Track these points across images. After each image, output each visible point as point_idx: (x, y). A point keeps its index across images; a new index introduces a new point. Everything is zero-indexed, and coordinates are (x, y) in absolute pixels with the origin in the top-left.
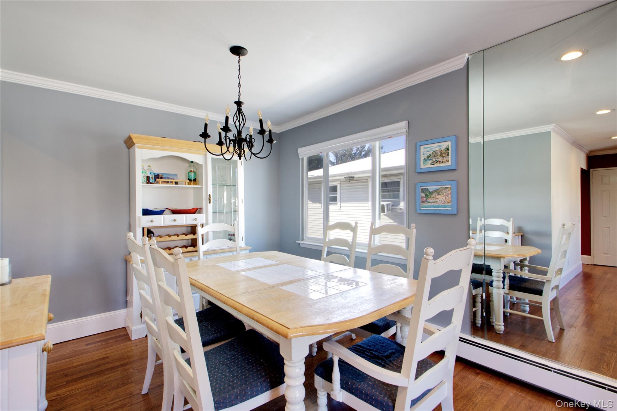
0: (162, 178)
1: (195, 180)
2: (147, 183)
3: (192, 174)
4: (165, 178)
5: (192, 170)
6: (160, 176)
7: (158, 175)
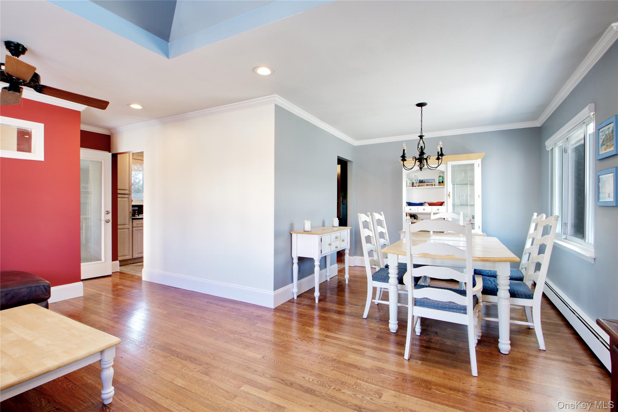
0: (424, 182)
1: (442, 182)
2: (412, 186)
3: (441, 178)
4: (426, 182)
5: (441, 175)
6: (423, 181)
7: (422, 181)
